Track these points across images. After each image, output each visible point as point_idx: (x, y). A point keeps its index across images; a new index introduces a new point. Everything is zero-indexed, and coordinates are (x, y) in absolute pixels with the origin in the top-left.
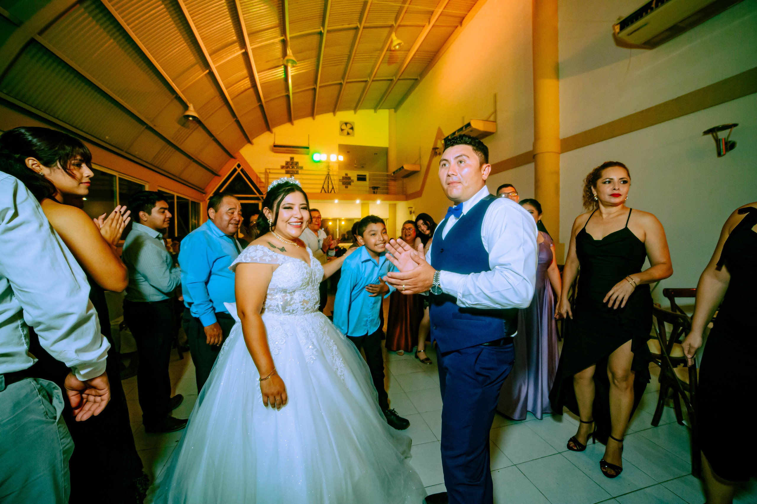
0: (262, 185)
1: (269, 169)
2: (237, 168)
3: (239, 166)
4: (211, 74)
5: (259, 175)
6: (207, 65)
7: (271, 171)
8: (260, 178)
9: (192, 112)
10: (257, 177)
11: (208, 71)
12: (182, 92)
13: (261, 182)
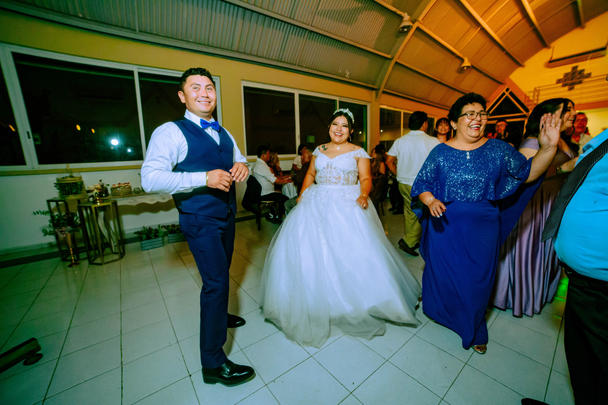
0: (530, 103)
1: (539, 87)
2: (506, 92)
3: (507, 90)
4: (483, 30)
5: (528, 94)
6: (478, 24)
7: (541, 88)
8: (528, 97)
9: (467, 63)
10: (526, 97)
11: (479, 29)
12: (460, 52)
13: (529, 101)
